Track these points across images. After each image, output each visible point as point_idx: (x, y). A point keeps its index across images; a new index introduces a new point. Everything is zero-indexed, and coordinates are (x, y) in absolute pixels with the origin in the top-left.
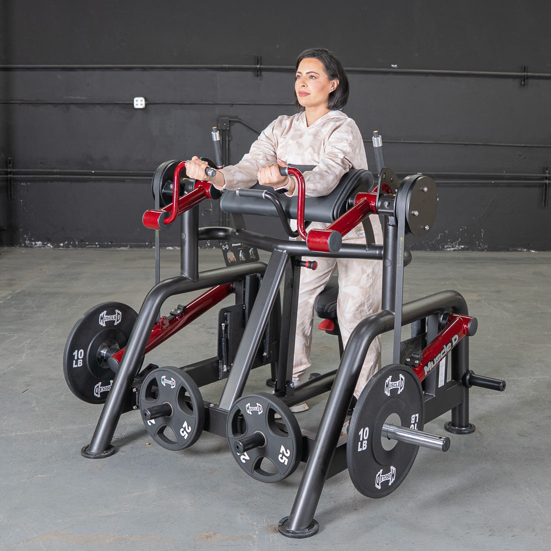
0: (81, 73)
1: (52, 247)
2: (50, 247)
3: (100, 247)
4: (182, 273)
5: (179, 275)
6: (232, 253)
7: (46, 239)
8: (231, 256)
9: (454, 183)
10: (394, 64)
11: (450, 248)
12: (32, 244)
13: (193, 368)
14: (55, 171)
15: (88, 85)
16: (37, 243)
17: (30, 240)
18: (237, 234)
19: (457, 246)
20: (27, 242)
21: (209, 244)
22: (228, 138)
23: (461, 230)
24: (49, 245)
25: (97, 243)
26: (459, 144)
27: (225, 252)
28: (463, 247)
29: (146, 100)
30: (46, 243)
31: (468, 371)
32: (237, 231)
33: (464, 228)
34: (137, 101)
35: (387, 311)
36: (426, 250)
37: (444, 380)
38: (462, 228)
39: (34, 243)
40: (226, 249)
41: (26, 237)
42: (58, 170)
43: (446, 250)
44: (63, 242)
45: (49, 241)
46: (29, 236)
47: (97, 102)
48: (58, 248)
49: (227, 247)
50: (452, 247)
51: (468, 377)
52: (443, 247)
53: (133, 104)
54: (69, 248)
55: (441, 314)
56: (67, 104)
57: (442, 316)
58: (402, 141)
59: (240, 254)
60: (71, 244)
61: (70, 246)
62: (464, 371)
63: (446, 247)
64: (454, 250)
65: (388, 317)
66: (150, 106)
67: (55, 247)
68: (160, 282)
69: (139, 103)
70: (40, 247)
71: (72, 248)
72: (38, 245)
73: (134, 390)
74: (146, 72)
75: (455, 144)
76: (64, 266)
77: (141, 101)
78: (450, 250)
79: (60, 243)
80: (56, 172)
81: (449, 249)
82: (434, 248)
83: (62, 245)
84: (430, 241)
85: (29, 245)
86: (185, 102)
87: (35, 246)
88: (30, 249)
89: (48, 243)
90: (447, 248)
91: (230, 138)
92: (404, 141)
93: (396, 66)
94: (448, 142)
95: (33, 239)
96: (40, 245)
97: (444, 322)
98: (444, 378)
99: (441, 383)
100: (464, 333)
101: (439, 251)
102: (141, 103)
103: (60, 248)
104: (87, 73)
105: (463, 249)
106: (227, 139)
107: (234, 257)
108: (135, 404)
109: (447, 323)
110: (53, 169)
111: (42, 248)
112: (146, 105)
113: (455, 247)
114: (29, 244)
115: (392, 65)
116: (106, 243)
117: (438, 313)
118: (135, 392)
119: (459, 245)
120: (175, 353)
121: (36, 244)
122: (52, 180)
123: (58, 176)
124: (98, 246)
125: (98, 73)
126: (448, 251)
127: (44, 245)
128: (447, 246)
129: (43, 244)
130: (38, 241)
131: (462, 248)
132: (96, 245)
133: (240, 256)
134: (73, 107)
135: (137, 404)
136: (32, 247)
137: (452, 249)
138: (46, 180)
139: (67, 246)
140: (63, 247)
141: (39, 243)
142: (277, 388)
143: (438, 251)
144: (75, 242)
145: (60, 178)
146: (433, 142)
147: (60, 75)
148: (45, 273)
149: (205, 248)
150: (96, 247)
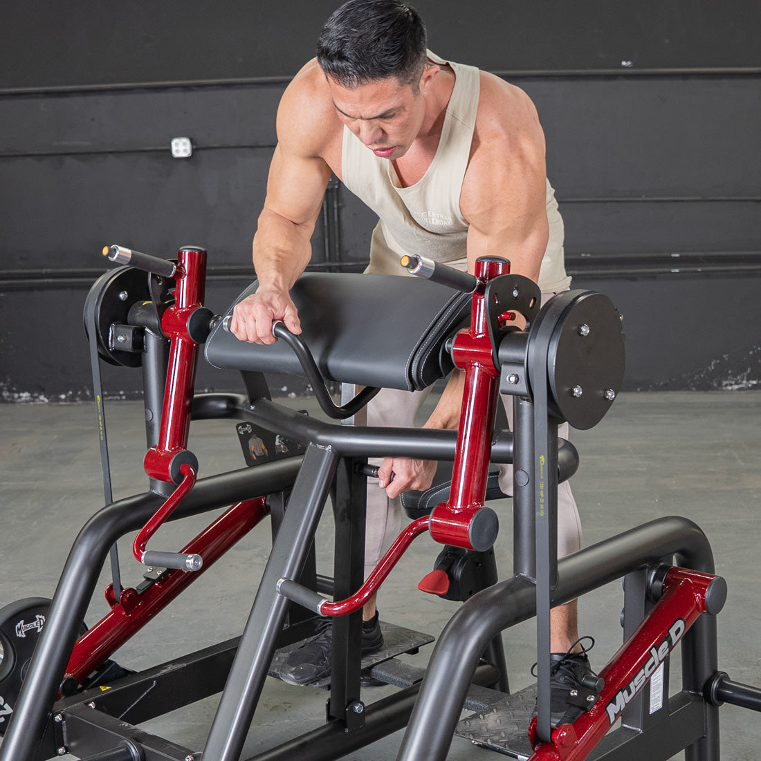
0: (79, 100)
1: (46, 401)
2: (43, 401)
3: (127, 399)
4: (152, 487)
5: (147, 490)
6: (259, 441)
7: (36, 388)
8: (256, 446)
9: (737, 270)
10: (626, 61)
11: (731, 385)
12: (13, 397)
13: (185, 665)
14: (44, 271)
15: (93, 120)
16: (22, 394)
17: (10, 391)
18: (252, 408)
19: (745, 382)
20: (5, 394)
21: (311, 389)
22: (338, 203)
23: (751, 353)
24: (42, 397)
25: (122, 393)
26: (746, 201)
27: (244, 439)
28: (754, 382)
29: (193, 142)
30: (36, 395)
31: (715, 673)
32: (252, 402)
33: (757, 349)
34: (177, 144)
35: (523, 577)
36: (690, 389)
37: (661, 699)
38: (754, 350)
39: (16, 395)
40: (246, 432)
41: (3, 386)
42: (49, 271)
43: (724, 388)
44: (66, 393)
45: (42, 390)
46: (9, 384)
47: (110, 150)
48: (56, 403)
49: (249, 429)
50: (736, 384)
51: (715, 685)
52: (720, 384)
53: (170, 151)
54: (75, 401)
55: (651, 569)
56: (61, 155)
57: (654, 573)
58: (643, 198)
59: (277, 440)
60: (79, 396)
61: (78, 399)
62: (707, 673)
63: (725, 383)
64: (739, 389)
65: (524, 592)
66: (201, 153)
67: (52, 401)
68: (112, 503)
69: (181, 148)
70: (26, 402)
71: (80, 402)
72: (23, 399)
73: (58, 718)
74: (190, 94)
75: (736, 201)
76: (55, 437)
77: (184, 144)
78: (732, 390)
79: (61, 394)
80: (46, 273)
81: (730, 388)
82: (704, 387)
83: (63, 397)
84: (698, 373)
85: (9, 400)
86: (261, 144)
87: (19, 400)
88: (11, 405)
89: (40, 394)
90: (726, 385)
91: (340, 204)
92: (648, 199)
93: (629, 63)
94: (726, 198)
95: (14, 389)
96: (28, 399)
97: (659, 584)
98: (661, 694)
99: (656, 704)
100: (697, 608)
101: (712, 390)
102: (184, 148)
103: (61, 403)
104: (90, 99)
105: (754, 387)
106: (336, 206)
107: (263, 447)
108: (62, 745)
109: (663, 587)
110: (42, 268)
111: (31, 403)
112: (193, 151)
113: (741, 383)
114: (8, 397)
115: (624, 63)
116: (137, 392)
117: (644, 568)
118: (61, 722)
119: (748, 380)
120: (195, 611)
121: (19, 397)
122: (41, 288)
123: (51, 280)
124: (124, 397)
125: (108, 99)
126: (728, 390)
127: (34, 398)
128: (728, 382)
129: (31, 396)
130: (23, 392)
131: (753, 385)
132: (121, 396)
133: (277, 443)
134: (69, 161)
135: (66, 744)
136: (13, 402)
137: (736, 387)
138: (31, 288)
139: (71, 399)
140: (65, 400)
141: (25, 395)
142: (331, 714)
143: (710, 392)
144: (84, 391)
145: (54, 283)
146: (699, 198)
147: (44, 105)
148: (19, 451)
149: (305, 395)
150: (121, 399)
